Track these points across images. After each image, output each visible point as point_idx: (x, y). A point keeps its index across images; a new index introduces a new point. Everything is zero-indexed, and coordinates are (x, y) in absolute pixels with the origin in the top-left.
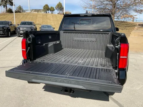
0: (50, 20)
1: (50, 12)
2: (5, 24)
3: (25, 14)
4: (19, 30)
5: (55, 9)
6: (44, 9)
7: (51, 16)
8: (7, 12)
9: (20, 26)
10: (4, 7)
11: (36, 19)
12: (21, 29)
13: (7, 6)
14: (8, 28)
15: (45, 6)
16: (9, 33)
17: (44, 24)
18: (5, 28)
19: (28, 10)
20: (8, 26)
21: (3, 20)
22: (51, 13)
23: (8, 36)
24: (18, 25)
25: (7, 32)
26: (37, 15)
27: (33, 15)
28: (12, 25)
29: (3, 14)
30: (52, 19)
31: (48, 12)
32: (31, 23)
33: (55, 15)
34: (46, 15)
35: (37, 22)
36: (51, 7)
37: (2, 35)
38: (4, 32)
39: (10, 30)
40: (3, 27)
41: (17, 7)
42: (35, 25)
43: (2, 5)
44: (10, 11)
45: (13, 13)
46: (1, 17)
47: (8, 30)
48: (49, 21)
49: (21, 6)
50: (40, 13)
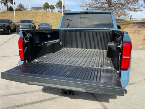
0: (50, 18)
1: (50, 10)
2: (6, 22)
3: (26, 12)
4: (18, 28)
5: (55, 6)
6: (44, 7)
7: (51, 14)
8: (8, 10)
9: (19, 24)
10: (5, 5)
11: (36, 17)
12: (20, 27)
13: (8, 4)
14: (8, 26)
15: (45, 4)
16: (10, 30)
17: (43, 22)
18: (5, 26)
19: (29, 8)
20: (8, 24)
21: (4, 18)
22: (52, 11)
23: (8, 34)
24: (18, 23)
25: (7, 29)
26: (37, 13)
27: (33, 13)
28: (12, 23)
29: (3, 12)
30: (51, 17)
31: (48, 10)
32: (29, 22)
33: (55, 13)
34: (46, 13)
35: (37, 20)
36: (51, 5)
37: (3, 32)
38: (4, 30)
39: (10, 28)
40: (4, 25)
41: (18, 5)
42: (33, 23)
43: (3, 3)
44: (11, 9)
45: (13, 11)
46: (2, 15)
47: (9, 28)
48: (48, 19)
49: (22, 4)
50: (41, 11)
